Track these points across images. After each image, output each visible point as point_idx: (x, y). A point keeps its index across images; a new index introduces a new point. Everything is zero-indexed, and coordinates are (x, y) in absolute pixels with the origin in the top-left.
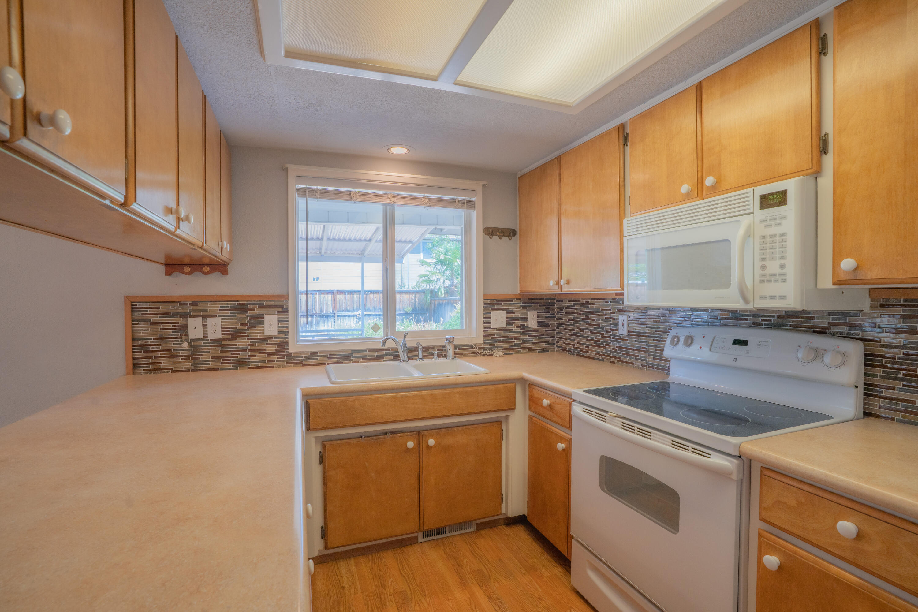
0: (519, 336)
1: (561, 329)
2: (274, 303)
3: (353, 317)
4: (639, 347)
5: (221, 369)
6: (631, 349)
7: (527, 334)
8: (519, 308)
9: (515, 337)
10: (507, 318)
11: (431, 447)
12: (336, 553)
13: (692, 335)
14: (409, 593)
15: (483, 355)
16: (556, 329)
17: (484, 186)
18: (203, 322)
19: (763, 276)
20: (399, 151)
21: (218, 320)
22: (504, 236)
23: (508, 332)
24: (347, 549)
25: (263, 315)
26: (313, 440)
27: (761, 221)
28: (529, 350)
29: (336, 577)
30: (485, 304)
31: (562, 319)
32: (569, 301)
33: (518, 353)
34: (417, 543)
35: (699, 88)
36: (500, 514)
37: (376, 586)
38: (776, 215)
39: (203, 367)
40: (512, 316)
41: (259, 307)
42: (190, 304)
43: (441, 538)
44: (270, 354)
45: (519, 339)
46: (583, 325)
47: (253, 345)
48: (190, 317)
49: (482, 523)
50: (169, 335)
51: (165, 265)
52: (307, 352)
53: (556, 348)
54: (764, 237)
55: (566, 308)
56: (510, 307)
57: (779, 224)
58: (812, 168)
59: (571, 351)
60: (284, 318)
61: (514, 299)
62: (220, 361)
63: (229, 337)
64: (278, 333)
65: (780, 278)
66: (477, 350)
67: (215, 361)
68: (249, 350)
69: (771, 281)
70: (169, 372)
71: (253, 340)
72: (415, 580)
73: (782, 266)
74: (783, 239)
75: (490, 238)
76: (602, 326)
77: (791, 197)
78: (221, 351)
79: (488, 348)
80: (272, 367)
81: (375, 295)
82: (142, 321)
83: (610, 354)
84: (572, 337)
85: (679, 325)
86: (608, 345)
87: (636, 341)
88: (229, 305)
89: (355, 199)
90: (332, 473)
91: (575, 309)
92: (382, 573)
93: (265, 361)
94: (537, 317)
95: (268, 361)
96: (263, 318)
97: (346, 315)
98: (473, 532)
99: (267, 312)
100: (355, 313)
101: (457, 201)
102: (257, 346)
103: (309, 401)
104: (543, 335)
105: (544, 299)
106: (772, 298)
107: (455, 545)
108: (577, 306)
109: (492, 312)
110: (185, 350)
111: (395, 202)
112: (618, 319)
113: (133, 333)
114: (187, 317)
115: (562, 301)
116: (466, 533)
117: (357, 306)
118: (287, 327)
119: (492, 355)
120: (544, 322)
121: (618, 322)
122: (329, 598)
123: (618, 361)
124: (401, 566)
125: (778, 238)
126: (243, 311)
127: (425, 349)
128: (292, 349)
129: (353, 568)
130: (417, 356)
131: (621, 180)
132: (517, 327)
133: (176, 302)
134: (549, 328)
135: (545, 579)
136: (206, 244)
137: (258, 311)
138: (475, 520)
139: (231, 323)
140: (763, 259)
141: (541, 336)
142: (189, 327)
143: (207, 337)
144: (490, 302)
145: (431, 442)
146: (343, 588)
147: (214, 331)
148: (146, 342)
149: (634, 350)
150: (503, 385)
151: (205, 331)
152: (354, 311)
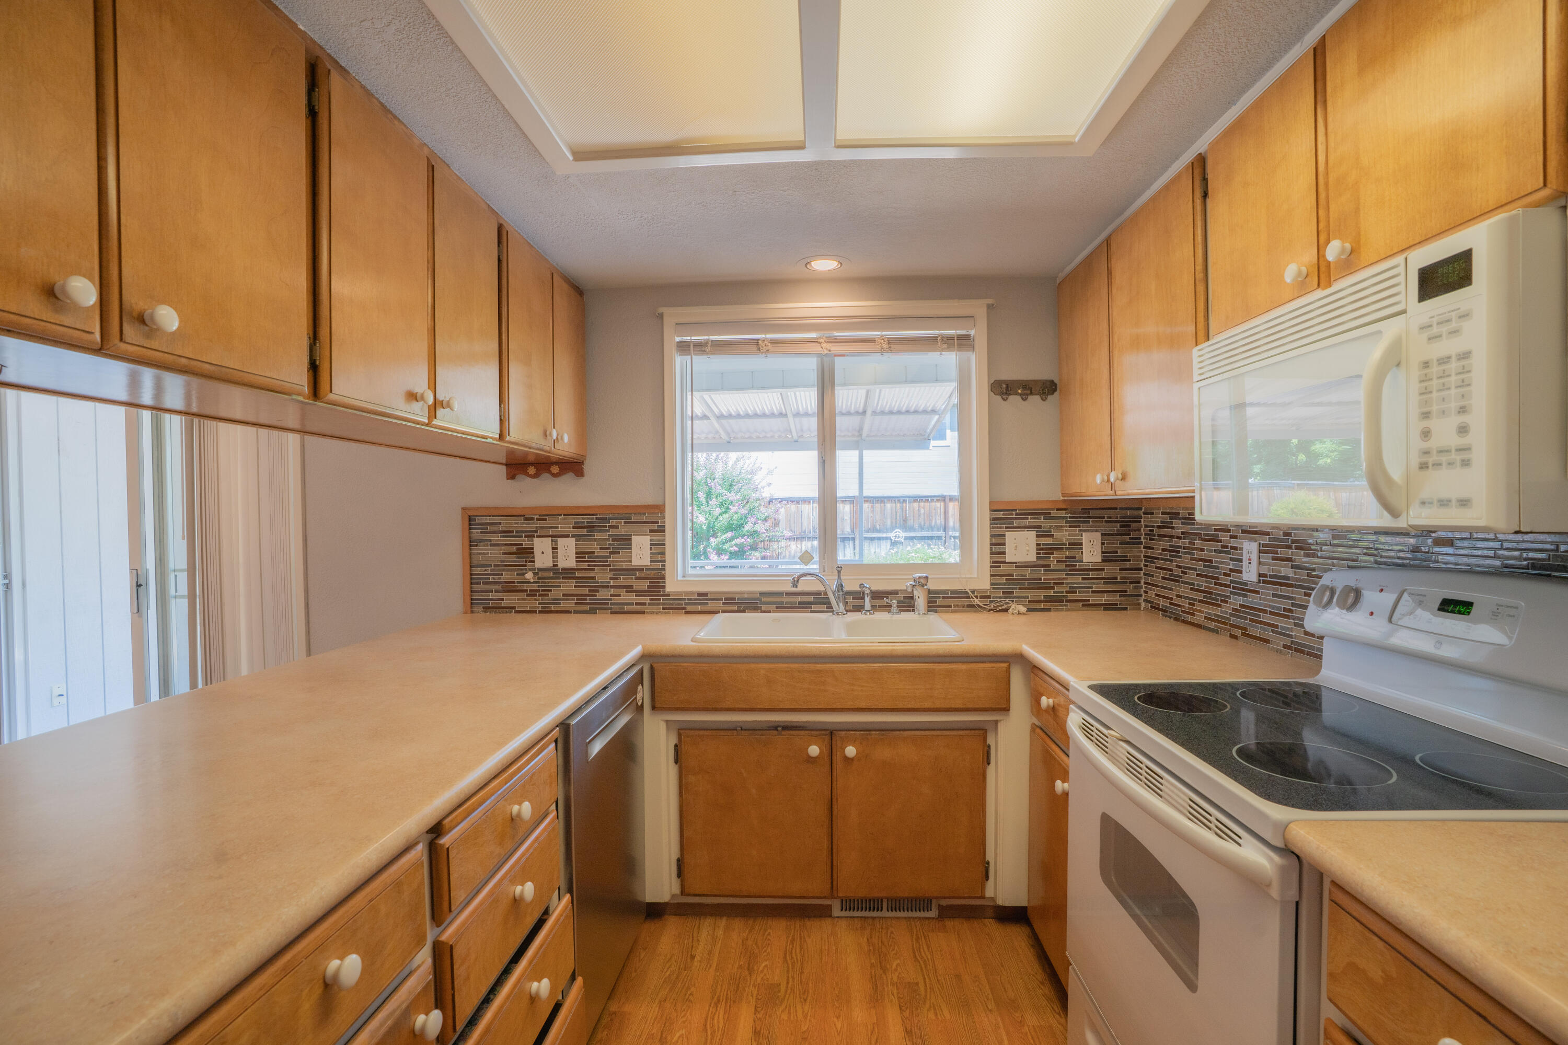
0: (1064, 579)
1: (1151, 568)
2: (645, 518)
3: (884, 541)
4: (1279, 609)
5: (576, 612)
6: (1265, 611)
7: (1080, 575)
8: (1062, 527)
9: (1054, 579)
10: (1038, 545)
11: (852, 759)
12: (700, 905)
13: (1359, 585)
14: (783, 989)
15: (991, 610)
16: (1142, 566)
17: (989, 307)
18: (552, 544)
19: (1427, 453)
20: (824, 265)
21: (572, 541)
22: (1031, 393)
23: (1040, 571)
24: (717, 902)
25: (630, 535)
26: (663, 726)
27: (1420, 328)
28: (1083, 605)
29: (691, 940)
30: (994, 519)
31: (1153, 548)
32: (1163, 513)
33: (1062, 610)
34: (831, 916)
35: (1319, 52)
36: (983, 897)
37: (740, 967)
38: (1449, 312)
39: (553, 608)
40: (1048, 540)
41: (625, 523)
42: (538, 519)
43: (872, 917)
44: (640, 593)
45: (1063, 583)
46: (1186, 561)
47: (616, 579)
48: (538, 536)
49: (951, 907)
50: (512, 561)
51: (506, 465)
52: (692, 593)
53: (1143, 604)
54: (1426, 364)
55: (1158, 527)
56: (1045, 524)
57: (1455, 332)
58: (1545, 185)
59: (1166, 612)
60: (659, 540)
61: (1052, 509)
62: (574, 599)
63: (585, 566)
64: (651, 561)
65: (1457, 457)
66: (977, 602)
67: (567, 599)
68: (611, 587)
69: (1440, 465)
70: (511, 612)
71: (618, 572)
72: (802, 973)
73: (1463, 430)
74: (1463, 366)
75: (1004, 399)
76: (1217, 562)
77: (1480, 267)
78: (576, 586)
79: (1000, 597)
80: (643, 613)
81: (922, 504)
82: (481, 541)
83: (1229, 619)
84: (1167, 583)
85: (1351, 563)
86: (1226, 602)
87: (1274, 595)
88: (585, 520)
89: (764, 351)
90: (692, 778)
91: (1173, 528)
92: (756, 950)
93: (632, 604)
94: (1100, 544)
95: (637, 604)
96: (630, 540)
97: (874, 537)
98: (933, 918)
99: (635, 531)
100: (889, 535)
101: (939, 339)
102: (622, 581)
103: (655, 665)
104: (1116, 578)
105: (1116, 509)
106: (1444, 503)
107: (892, 933)
108: (1177, 523)
109: (1006, 533)
110: (529, 582)
111: (830, 351)
112: (1241, 549)
113: (471, 558)
114: (533, 536)
115: (1152, 513)
116: (920, 918)
117: (892, 522)
118: (663, 553)
119: (1006, 610)
120: (1117, 552)
121: (1241, 554)
122: (668, 965)
123: (1243, 634)
124: (791, 946)
125: (1454, 365)
126: (603, 529)
127: (876, 595)
128: (670, 587)
129: (720, 933)
130: (863, 607)
131: (1197, 268)
132: (1058, 562)
133: (520, 516)
134: (1128, 565)
135: (1025, 1029)
136: (509, 435)
137: (623, 529)
138: (937, 898)
139: (586, 546)
140: (1426, 415)
141: (1111, 580)
142: (535, 550)
143: (557, 566)
144: (1003, 515)
145: (851, 751)
146: (693, 957)
147: (567, 557)
148: (486, 570)
149: (1271, 613)
150: (982, 665)
151: (555, 557)
152: (887, 531)
